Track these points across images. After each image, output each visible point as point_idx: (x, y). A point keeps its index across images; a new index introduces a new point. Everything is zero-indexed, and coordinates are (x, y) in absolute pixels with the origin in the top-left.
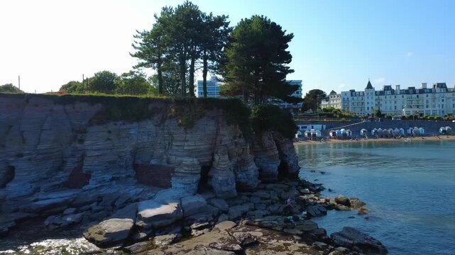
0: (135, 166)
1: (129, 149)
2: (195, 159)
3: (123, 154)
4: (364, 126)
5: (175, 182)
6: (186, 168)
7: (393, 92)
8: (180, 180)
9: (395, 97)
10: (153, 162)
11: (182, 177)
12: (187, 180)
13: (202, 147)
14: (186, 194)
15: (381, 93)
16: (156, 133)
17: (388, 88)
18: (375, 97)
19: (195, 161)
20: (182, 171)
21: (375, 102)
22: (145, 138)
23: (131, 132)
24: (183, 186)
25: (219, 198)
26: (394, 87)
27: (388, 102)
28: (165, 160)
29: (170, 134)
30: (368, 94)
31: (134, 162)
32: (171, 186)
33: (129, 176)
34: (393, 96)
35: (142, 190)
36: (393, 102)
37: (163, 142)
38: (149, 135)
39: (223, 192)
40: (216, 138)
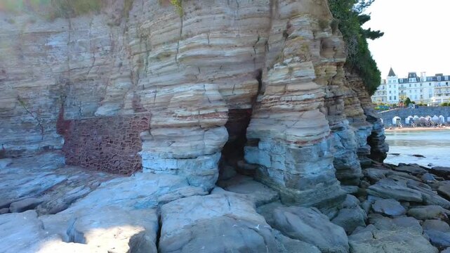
0: (63, 126)
1: (46, 82)
2: (208, 86)
3: (31, 94)
4: (397, 113)
5: (153, 155)
6: (181, 112)
7: (418, 80)
8: (164, 149)
9: (421, 85)
10: (102, 111)
11: (172, 139)
12: (184, 147)
13: (228, 53)
14: (185, 189)
15: (405, 81)
16: (113, 44)
17: (412, 75)
18: (398, 86)
19: (211, 91)
20: (171, 121)
21: (398, 91)
22: (86, 56)
23: (53, 43)
24: (172, 164)
25: (293, 201)
26: (419, 75)
27: (413, 91)
28: (128, 104)
29: (143, 37)
30: (390, 81)
31: (61, 115)
32: (139, 168)
33: (46, 149)
34: (419, 84)
35: (61, 178)
36: (419, 91)
37: (125, 62)
38: (94, 50)
39: (310, 182)
40: (268, 29)
